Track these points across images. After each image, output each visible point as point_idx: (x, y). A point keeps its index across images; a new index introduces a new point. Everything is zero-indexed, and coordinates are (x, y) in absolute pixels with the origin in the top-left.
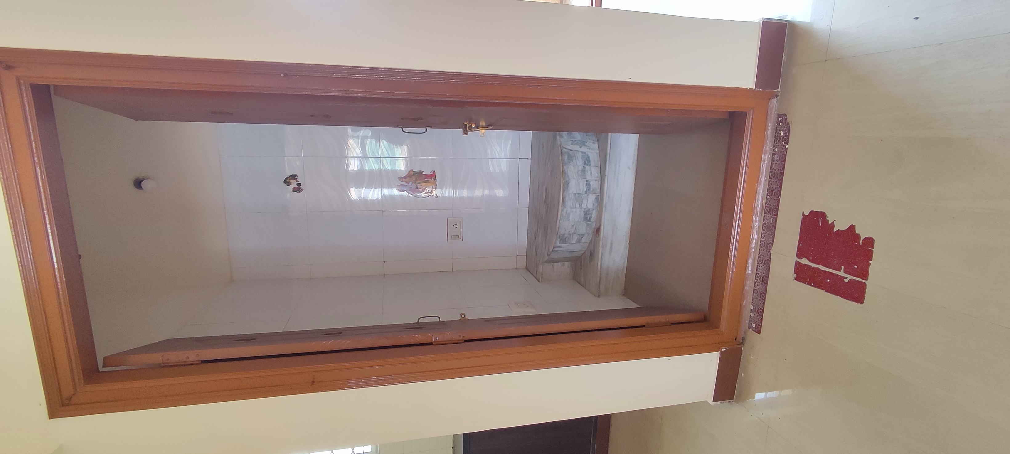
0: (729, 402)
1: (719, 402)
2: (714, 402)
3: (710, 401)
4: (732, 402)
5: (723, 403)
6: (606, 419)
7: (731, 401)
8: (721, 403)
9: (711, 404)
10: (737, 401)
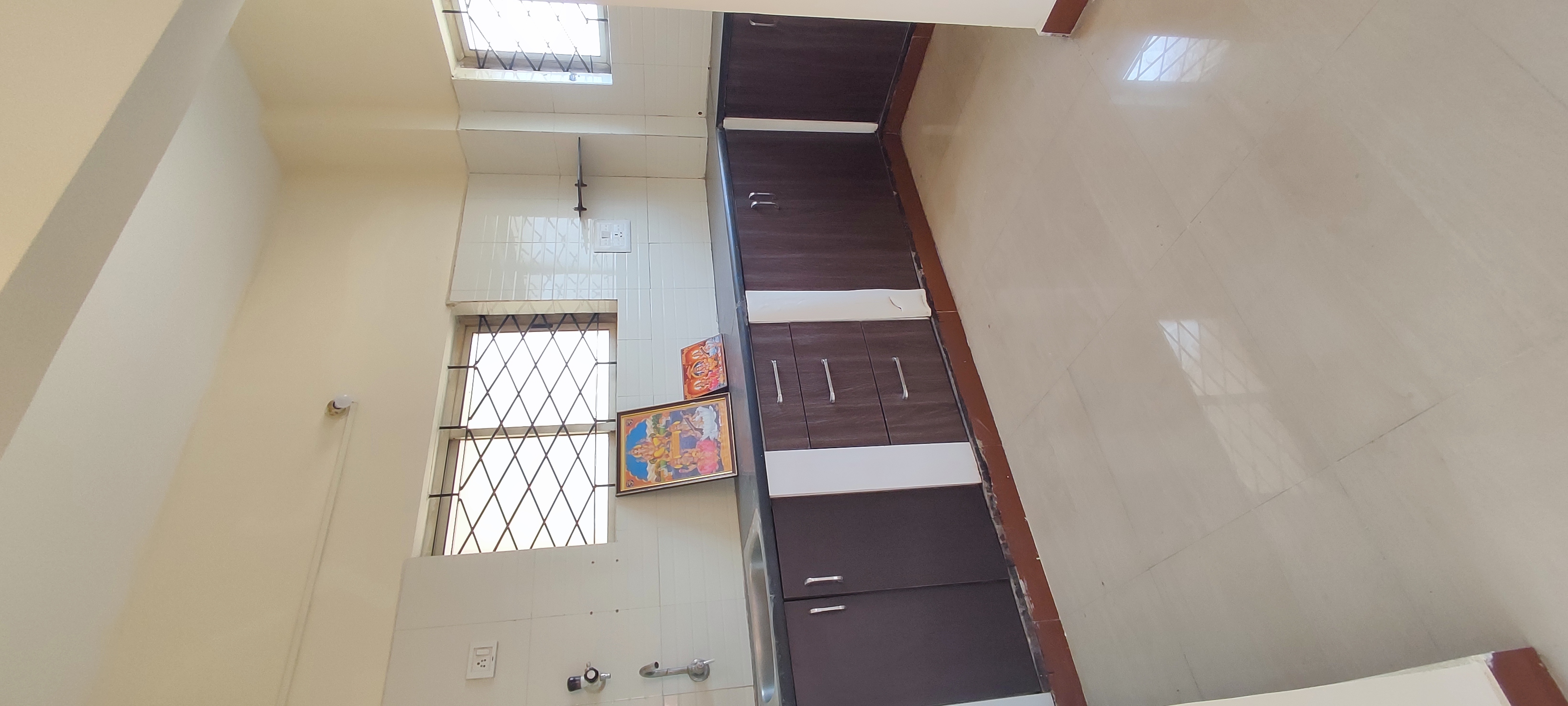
0: (1063, 36)
1: (1049, 34)
2: (1043, 32)
3: (1039, 31)
4: (1068, 37)
5: (1055, 36)
6: (927, 30)
7: (1067, 35)
8: (1052, 35)
9: (1038, 34)
10: (1073, 37)
